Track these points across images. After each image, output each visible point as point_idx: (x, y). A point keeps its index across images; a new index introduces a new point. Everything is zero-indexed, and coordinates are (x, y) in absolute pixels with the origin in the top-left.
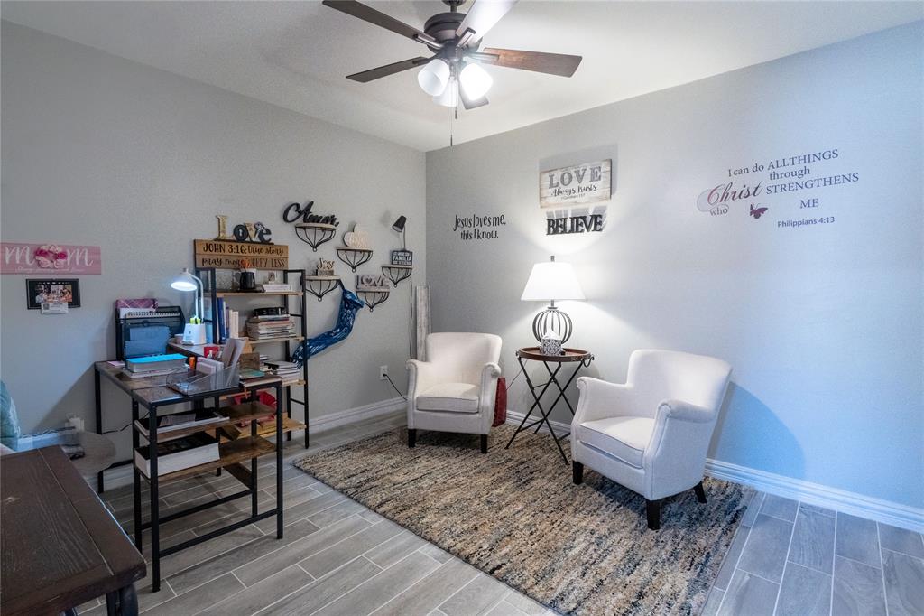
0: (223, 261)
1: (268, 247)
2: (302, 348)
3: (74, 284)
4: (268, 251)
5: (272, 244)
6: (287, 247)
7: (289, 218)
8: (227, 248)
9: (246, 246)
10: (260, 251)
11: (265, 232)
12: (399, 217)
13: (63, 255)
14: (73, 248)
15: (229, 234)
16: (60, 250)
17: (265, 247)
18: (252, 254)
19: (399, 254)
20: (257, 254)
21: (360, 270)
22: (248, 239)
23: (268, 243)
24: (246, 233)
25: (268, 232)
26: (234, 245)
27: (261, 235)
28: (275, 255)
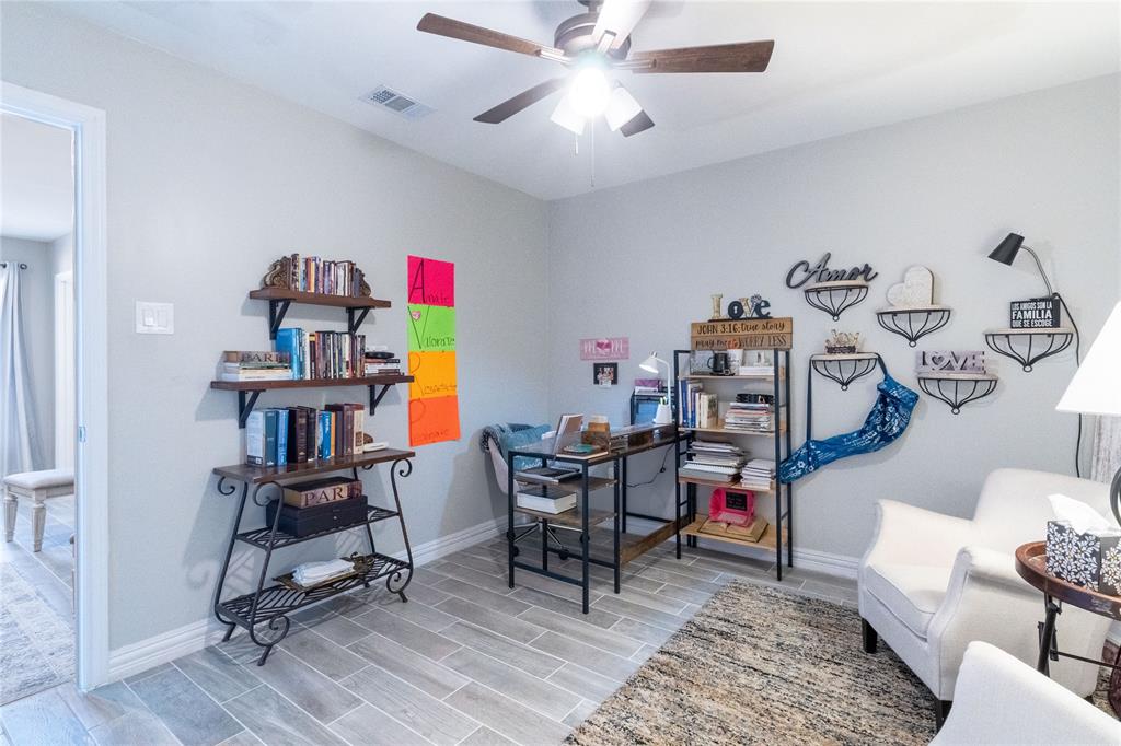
0: (716, 342)
1: (765, 322)
2: (804, 450)
3: (615, 366)
4: (764, 328)
5: (771, 318)
6: (791, 320)
7: (794, 281)
8: (720, 328)
9: (739, 323)
10: (755, 328)
11: (763, 304)
12: (1008, 234)
13: (608, 346)
14: (613, 340)
15: (724, 314)
16: (606, 342)
17: (760, 323)
18: (746, 332)
19: (1024, 306)
20: (751, 332)
21: (924, 344)
22: (743, 316)
23: (767, 317)
24: (741, 311)
25: (767, 305)
26: (727, 324)
27: (758, 308)
28: (774, 331)
